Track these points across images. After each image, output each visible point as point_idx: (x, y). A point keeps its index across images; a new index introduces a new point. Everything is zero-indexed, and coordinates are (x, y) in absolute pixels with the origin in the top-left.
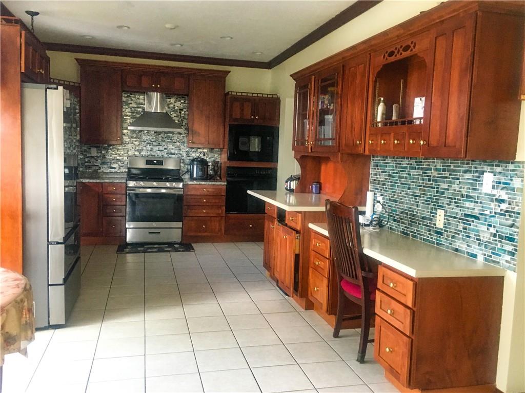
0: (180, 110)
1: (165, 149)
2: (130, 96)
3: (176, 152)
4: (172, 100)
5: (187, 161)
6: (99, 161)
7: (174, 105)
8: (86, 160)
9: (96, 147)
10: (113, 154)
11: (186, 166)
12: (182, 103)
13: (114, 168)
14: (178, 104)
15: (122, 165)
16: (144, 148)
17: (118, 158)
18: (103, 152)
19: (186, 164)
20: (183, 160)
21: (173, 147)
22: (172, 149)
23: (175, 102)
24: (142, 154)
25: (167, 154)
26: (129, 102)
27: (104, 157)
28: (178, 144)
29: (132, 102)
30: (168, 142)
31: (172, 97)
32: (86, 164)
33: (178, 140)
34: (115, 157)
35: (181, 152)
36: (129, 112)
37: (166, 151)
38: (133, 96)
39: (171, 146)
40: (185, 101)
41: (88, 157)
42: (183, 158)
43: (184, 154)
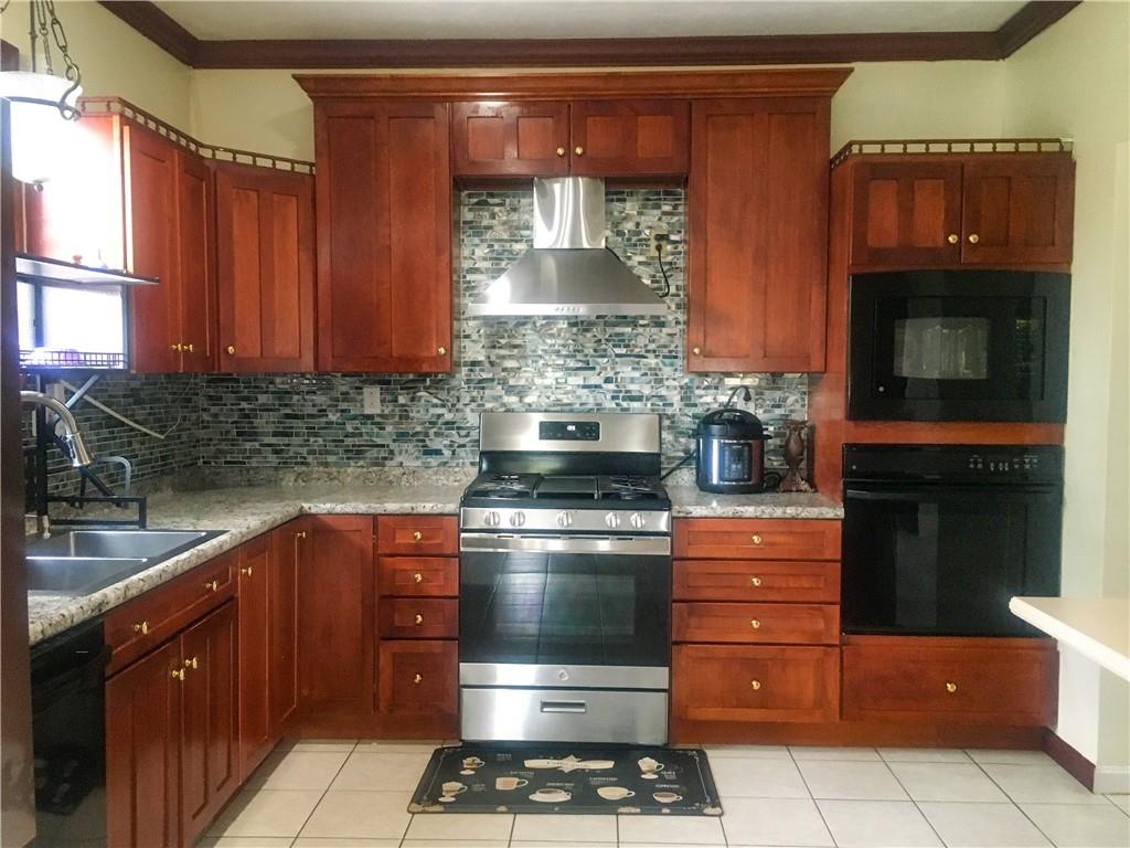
0: (660, 238)
1: (608, 380)
2: (486, 203)
3: (647, 391)
4: (628, 205)
5: (687, 423)
6: (389, 429)
7: (638, 224)
8: (349, 428)
9: (380, 382)
10: (436, 406)
11: (683, 440)
12: (665, 213)
13: (438, 452)
14: (651, 217)
15: (463, 441)
16: (538, 381)
17: (449, 417)
18: (402, 400)
19: (682, 433)
20: (668, 417)
21: (637, 374)
22: (632, 380)
23: (640, 213)
24: (527, 400)
25: (613, 398)
26: (485, 222)
27: (405, 416)
28: (652, 361)
29: (495, 222)
30: (618, 356)
31: (631, 194)
32: (349, 441)
33: (652, 346)
34: (439, 416)
35: (663, 392)
36: (485, 259)
37: (612, 386)
38: (497, 201)
39: (626, 371)
40: (675, 207)
41: (355, 418)
42: (669, 411)
43: (675, 398)
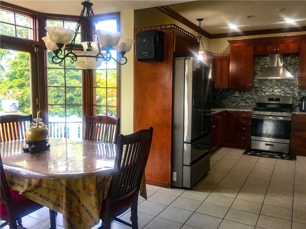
0: (295, 64)
1: (283, 90)
2: (260, 59)
3: (291, 92)
4: (289, 58)
5: (299, 98)
6: (240, 98)
7: (290, 61)
8: (233, 99)
9: (238, 90)
10: (248, 95)
11: (298, 102)
12: (296, 59)
13: (249, 103)
14: (294, 60)
15: (253, 101)
16: (268, 90)
17: (251, 97)
18: (242, 94)
19: (298, 101)
20: (295, 97)
21: (289, 89)
22: (288, 91)
23: (291, 59)
24: (266, 94)
25: (284, 94)
26: (260, 62)
27: (243, 96)
28: (292, 87)
29: (261, 62)
30: (285, 86)
31: (289, 56)
32: (232, 100)
33: (292, 84)
34: (249, 96)
35: (294, 93)
36: (259, 69)
37: (283, 92)
38: (262, 58)
39: (287, 89)
40: (298, 58)
41: (234, 96)
42: (295, 96)
43: (297, 94)
